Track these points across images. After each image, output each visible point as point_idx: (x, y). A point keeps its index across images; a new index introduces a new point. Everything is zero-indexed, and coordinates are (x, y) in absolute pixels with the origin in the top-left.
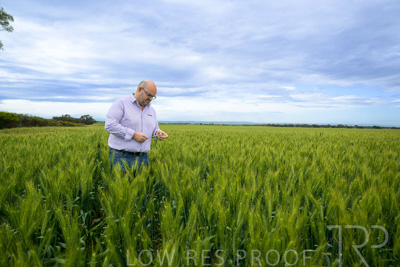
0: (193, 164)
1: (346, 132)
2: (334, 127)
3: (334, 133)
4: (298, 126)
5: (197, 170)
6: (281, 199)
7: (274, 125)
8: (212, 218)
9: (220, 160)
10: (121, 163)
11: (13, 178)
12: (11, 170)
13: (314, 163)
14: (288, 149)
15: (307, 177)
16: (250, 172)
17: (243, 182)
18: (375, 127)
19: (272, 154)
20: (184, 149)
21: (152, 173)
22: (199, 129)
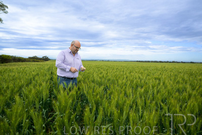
0: (100, 84)
1: (177, 66)
2: (170, 62)
3: (171, 66)
4: (152, 62)
5: (102, 87)
6: (145, 104)
7: (140, 61)
8: (111, 114)
9: (113, 82)
10: (63, 84)
11: (9, 92)
12: (8, 88)
13: (161, 84)
14: (148, 75)
15: (158, 92)
16: (129, 89)
17: (125, 94)
18: (191, 63)
19: (140, 78)
20: (95, 75)
21: (79, 89)
22: (102, 64)
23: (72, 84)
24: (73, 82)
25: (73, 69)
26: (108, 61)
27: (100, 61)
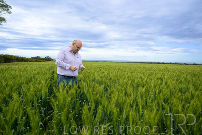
0: (100, 83)
1: (180, 67)
2: (173, 64)
3: (173, 67)
4: (154, 63)
5: (103, 86)
6: (146, 103)
7: (142, 63)
8: (110, 113)
9: (114, 82)
10: (63, 82)
11: (7, 89)
12: (7, 85)
13: (164, 84)
14: (150, 75)
15: (160, 92)
16: (130, 88)
17: (126, 94)
18: (194, 64)
19: (141, 78)
20: (96, 75)
21: (79, 87)
22: (104, 64)
23: (73, 83)
24: (73, 81)
25: (73, 67)
26: (111, 62)
27: (103, 61)
